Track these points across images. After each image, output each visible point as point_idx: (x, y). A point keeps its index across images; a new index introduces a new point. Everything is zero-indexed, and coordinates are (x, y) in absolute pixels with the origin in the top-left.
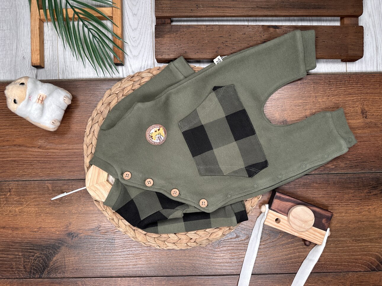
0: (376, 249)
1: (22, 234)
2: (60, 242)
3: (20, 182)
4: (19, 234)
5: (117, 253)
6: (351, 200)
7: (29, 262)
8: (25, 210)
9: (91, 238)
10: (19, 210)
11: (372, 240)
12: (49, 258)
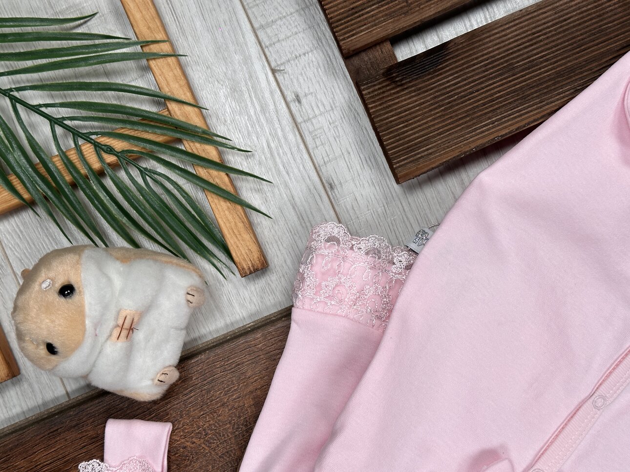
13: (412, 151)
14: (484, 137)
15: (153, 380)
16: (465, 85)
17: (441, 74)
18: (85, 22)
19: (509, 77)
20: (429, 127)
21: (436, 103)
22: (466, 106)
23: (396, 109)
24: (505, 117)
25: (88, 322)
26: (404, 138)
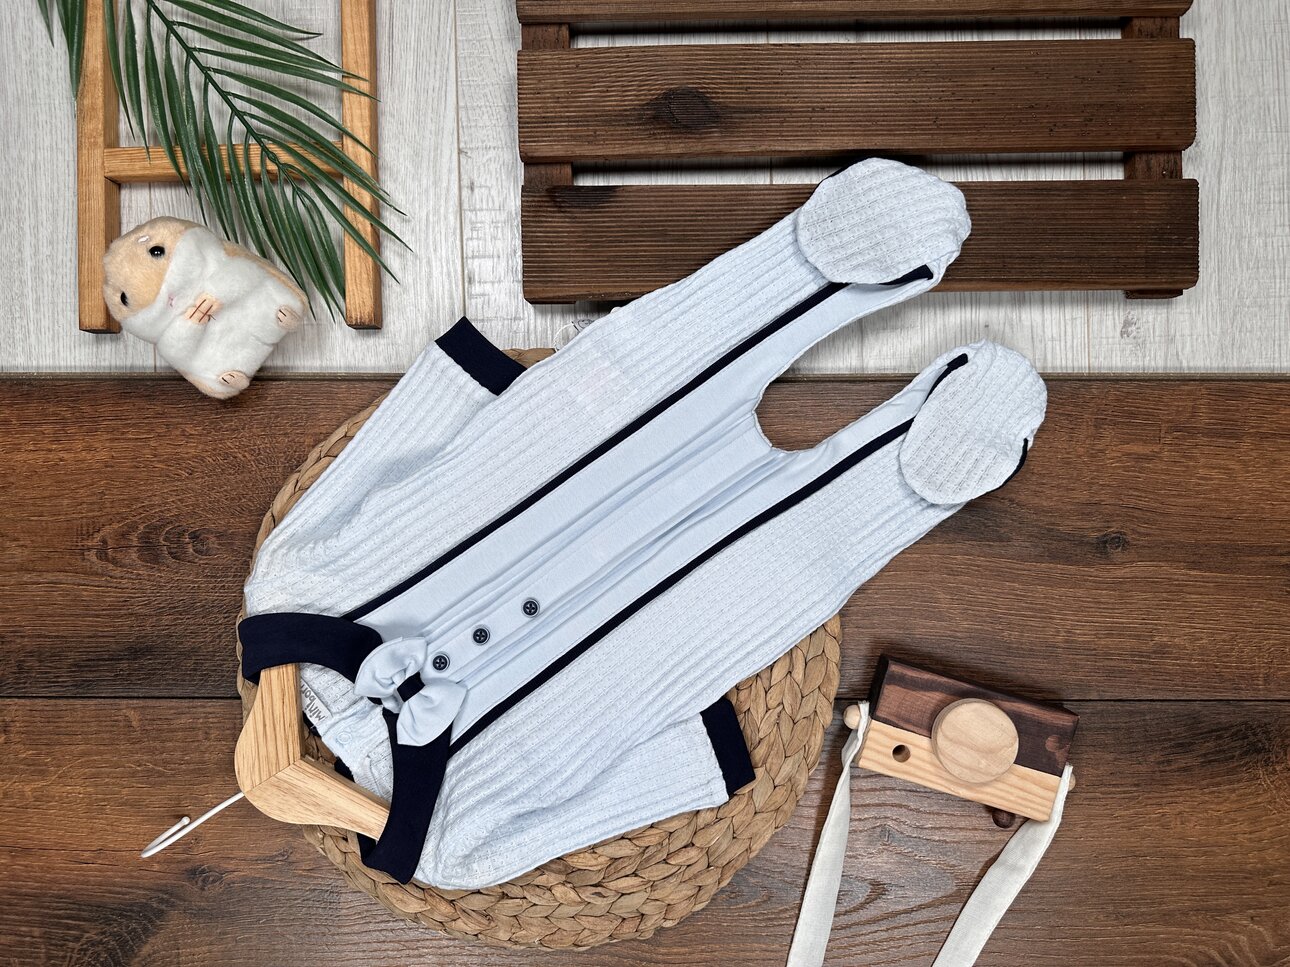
0: (1183, 945)
1: (41, 868)
2: (165, 896)
3: (40, 700)
4: (32, 867)
5: (347, 938)
6: (1105, 785)
7: (64, 957)
8: (56, 790)
9: (263, 888)
10: (34, 790)
11: (1169, 915)
12: (126, 947)
13: (545, 272)
14: (615, 286)
15: (219, 376)
16: (618, 232)
17: (600, 212)
18: (308, 38)
19: (660, 241)
20: (570, 256)
21: (588, 237)
22: (610, 251)
23: (546, 227)
24: (641, 276)
25: (164, 289)
26: (543, 257)
